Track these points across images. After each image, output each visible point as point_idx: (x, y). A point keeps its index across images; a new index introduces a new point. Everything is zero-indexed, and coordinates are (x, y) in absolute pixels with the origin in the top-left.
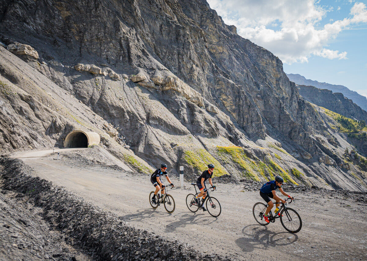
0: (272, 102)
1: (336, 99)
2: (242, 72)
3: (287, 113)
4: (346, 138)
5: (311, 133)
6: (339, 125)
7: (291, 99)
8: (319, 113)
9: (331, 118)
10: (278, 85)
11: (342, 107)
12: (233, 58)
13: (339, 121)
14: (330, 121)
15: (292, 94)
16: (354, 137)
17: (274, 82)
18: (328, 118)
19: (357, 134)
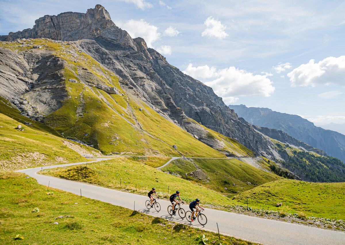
0: (247, 142)
1: (278, 134)
2: (238, 134)
3: (252, 145)
4: (278, 152)
5: (260, 151)
6: (276, 146)
7: (253, 140)
8: (268, 141)
9: (273, 143)
10: (249, 136)
11: (281, 137)
12: (236, 130)
13: (276, 144)
14: (272, 144)
15: (254, 138)
16: (281, 151)
17: (248, 135)
18: (271, 143)
19: (282, 150)
